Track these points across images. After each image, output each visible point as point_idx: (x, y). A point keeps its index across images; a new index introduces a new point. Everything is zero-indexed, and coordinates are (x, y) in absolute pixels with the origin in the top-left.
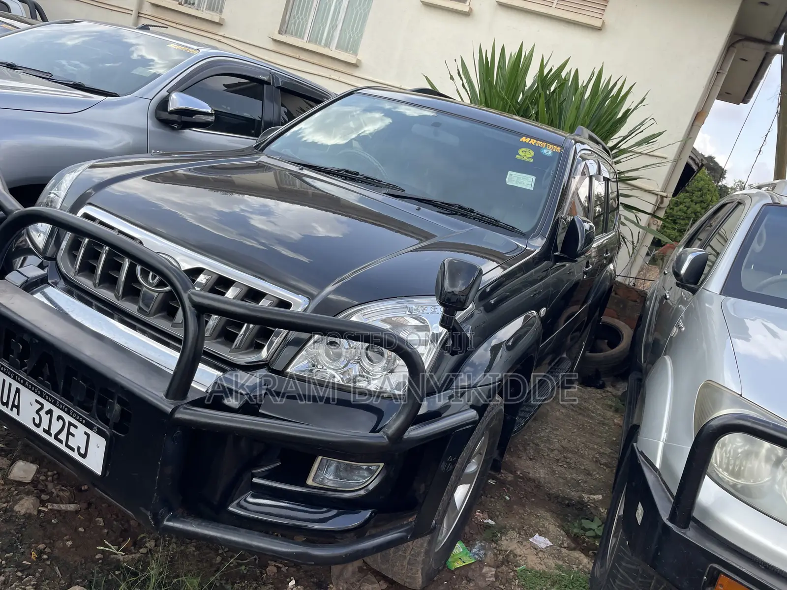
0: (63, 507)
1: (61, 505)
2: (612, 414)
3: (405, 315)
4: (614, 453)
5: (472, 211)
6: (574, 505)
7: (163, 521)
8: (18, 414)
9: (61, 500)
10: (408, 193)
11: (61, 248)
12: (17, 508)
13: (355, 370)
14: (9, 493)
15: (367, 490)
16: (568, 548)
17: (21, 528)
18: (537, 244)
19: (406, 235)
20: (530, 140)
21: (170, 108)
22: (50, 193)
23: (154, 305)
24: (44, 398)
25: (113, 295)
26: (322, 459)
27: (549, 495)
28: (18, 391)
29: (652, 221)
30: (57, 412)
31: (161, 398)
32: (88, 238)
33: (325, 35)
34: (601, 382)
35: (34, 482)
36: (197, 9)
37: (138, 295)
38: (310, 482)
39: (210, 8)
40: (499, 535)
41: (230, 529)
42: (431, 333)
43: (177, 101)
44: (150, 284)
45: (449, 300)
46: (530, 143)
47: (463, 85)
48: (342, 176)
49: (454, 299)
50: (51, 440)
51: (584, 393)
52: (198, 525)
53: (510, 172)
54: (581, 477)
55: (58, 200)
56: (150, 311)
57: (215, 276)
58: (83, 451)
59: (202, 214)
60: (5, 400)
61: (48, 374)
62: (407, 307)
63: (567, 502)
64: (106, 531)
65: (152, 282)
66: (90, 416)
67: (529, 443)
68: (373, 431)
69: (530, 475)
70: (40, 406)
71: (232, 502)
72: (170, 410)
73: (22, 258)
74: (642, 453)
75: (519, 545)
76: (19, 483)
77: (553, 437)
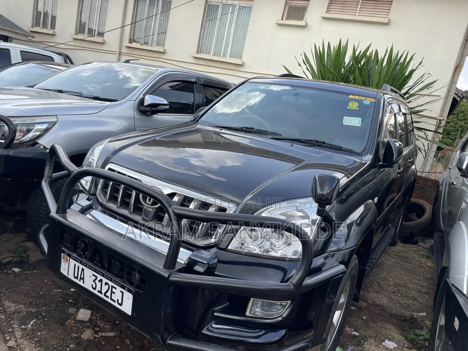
0: (107, 334)
1: (106, 333)
2: (425, 260)
3: (293, 210)
4: (429, 285)
5: (324, 143)
6: (408, 320)
7: (167, 340)
8: (84, 283)
9: (105, 330)
10: (284, 136)
11: (98, 188)
12: (83, 336)
13: (267, 245)
14: (78, 328)
15: (282, 317)
16: (408, 348)
17: (86, 348)
18: (368, 159)
19: (287, 162)
20: (355, 97)
21: (146, 104)
22: (89, 159)
23: (151, 216)
24: (98, 273)
25: (128, 212)
26: (254, 300)
27: (391, 315)
28: (83, 270)
29: (435, 136)
30: (105, 280)
31: (162, 269)
32: (112, 181)
33: (223, 50)
34: (415, 240)
35: (90, 320)
36: (151, 46)
37: (142, 211)
38: (247, 314)
39: (158, 44)
40: (363, 342)
41: (205, 344)
42: (311, 220)
43: (149, 100)
44: (148, 204)
45: (320, 199)
46: (355, 98)
47: (307, 68)
48: (244, 131)
49: (323, 198)
50: (102, 296)
51: (405, 247)
52: (186, 342)
53: (345, 117)
54: (411, 302)
55: (94, 162)
56: (149, 219)
57: (182, 196)
58: (120, 302)
59: (165, 160)
60: (76, 276)
61: (99, 259)
62: (294, 205)
63: (403, 318)
64: (131, 347)
65: (148, 203)
66: (122, 282)
67: (373, 282)
68: (282, 281)
69: (377, 302)
70: (95, 278)
71: (204, 328)
72: (167, 276)
73: (77, 195)
74: (453, 285)
75: (376, 347)
76: (82, 322)
77: (388, 277)
